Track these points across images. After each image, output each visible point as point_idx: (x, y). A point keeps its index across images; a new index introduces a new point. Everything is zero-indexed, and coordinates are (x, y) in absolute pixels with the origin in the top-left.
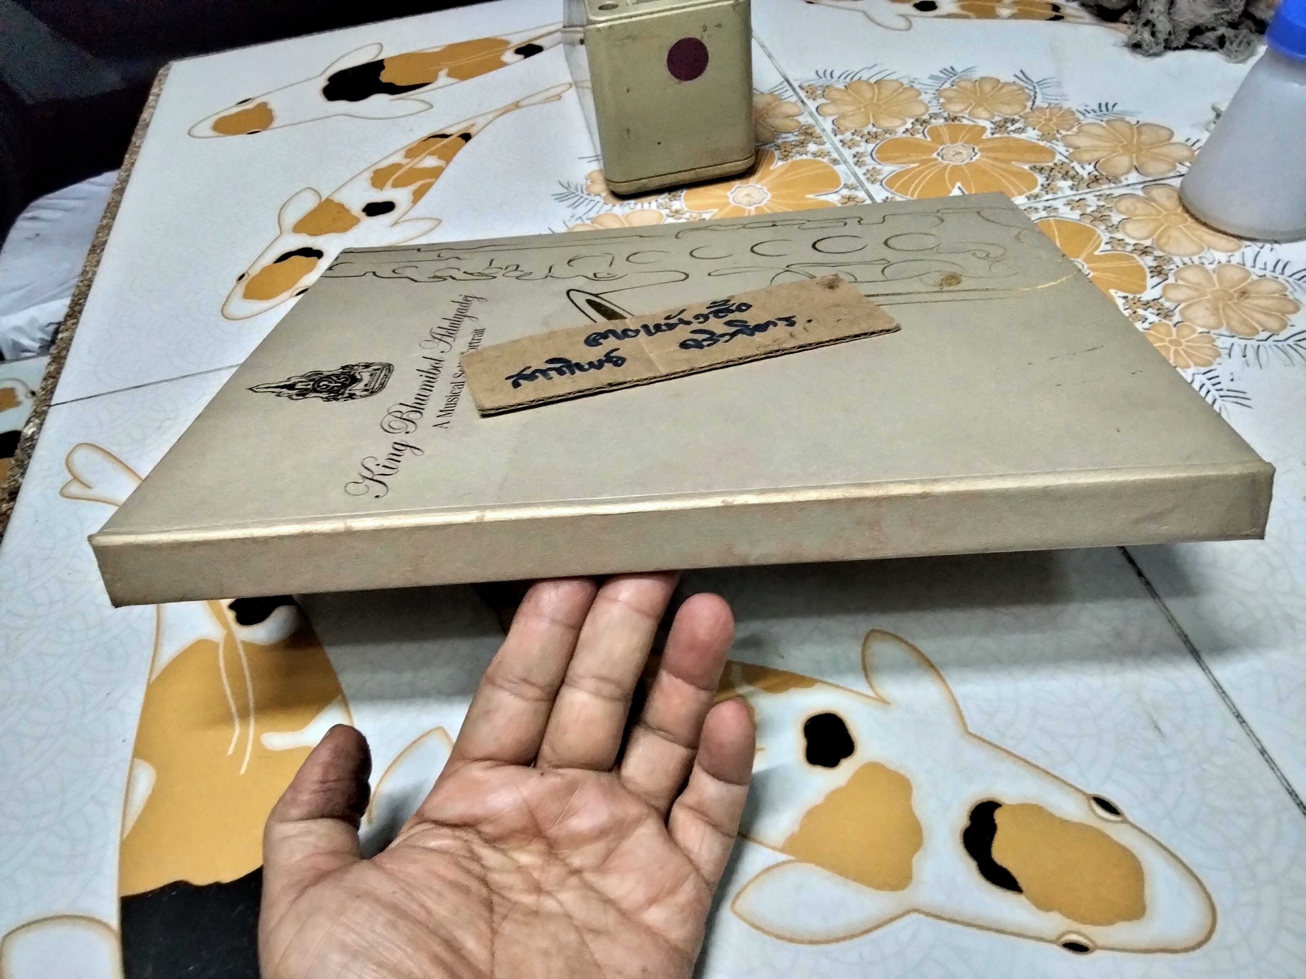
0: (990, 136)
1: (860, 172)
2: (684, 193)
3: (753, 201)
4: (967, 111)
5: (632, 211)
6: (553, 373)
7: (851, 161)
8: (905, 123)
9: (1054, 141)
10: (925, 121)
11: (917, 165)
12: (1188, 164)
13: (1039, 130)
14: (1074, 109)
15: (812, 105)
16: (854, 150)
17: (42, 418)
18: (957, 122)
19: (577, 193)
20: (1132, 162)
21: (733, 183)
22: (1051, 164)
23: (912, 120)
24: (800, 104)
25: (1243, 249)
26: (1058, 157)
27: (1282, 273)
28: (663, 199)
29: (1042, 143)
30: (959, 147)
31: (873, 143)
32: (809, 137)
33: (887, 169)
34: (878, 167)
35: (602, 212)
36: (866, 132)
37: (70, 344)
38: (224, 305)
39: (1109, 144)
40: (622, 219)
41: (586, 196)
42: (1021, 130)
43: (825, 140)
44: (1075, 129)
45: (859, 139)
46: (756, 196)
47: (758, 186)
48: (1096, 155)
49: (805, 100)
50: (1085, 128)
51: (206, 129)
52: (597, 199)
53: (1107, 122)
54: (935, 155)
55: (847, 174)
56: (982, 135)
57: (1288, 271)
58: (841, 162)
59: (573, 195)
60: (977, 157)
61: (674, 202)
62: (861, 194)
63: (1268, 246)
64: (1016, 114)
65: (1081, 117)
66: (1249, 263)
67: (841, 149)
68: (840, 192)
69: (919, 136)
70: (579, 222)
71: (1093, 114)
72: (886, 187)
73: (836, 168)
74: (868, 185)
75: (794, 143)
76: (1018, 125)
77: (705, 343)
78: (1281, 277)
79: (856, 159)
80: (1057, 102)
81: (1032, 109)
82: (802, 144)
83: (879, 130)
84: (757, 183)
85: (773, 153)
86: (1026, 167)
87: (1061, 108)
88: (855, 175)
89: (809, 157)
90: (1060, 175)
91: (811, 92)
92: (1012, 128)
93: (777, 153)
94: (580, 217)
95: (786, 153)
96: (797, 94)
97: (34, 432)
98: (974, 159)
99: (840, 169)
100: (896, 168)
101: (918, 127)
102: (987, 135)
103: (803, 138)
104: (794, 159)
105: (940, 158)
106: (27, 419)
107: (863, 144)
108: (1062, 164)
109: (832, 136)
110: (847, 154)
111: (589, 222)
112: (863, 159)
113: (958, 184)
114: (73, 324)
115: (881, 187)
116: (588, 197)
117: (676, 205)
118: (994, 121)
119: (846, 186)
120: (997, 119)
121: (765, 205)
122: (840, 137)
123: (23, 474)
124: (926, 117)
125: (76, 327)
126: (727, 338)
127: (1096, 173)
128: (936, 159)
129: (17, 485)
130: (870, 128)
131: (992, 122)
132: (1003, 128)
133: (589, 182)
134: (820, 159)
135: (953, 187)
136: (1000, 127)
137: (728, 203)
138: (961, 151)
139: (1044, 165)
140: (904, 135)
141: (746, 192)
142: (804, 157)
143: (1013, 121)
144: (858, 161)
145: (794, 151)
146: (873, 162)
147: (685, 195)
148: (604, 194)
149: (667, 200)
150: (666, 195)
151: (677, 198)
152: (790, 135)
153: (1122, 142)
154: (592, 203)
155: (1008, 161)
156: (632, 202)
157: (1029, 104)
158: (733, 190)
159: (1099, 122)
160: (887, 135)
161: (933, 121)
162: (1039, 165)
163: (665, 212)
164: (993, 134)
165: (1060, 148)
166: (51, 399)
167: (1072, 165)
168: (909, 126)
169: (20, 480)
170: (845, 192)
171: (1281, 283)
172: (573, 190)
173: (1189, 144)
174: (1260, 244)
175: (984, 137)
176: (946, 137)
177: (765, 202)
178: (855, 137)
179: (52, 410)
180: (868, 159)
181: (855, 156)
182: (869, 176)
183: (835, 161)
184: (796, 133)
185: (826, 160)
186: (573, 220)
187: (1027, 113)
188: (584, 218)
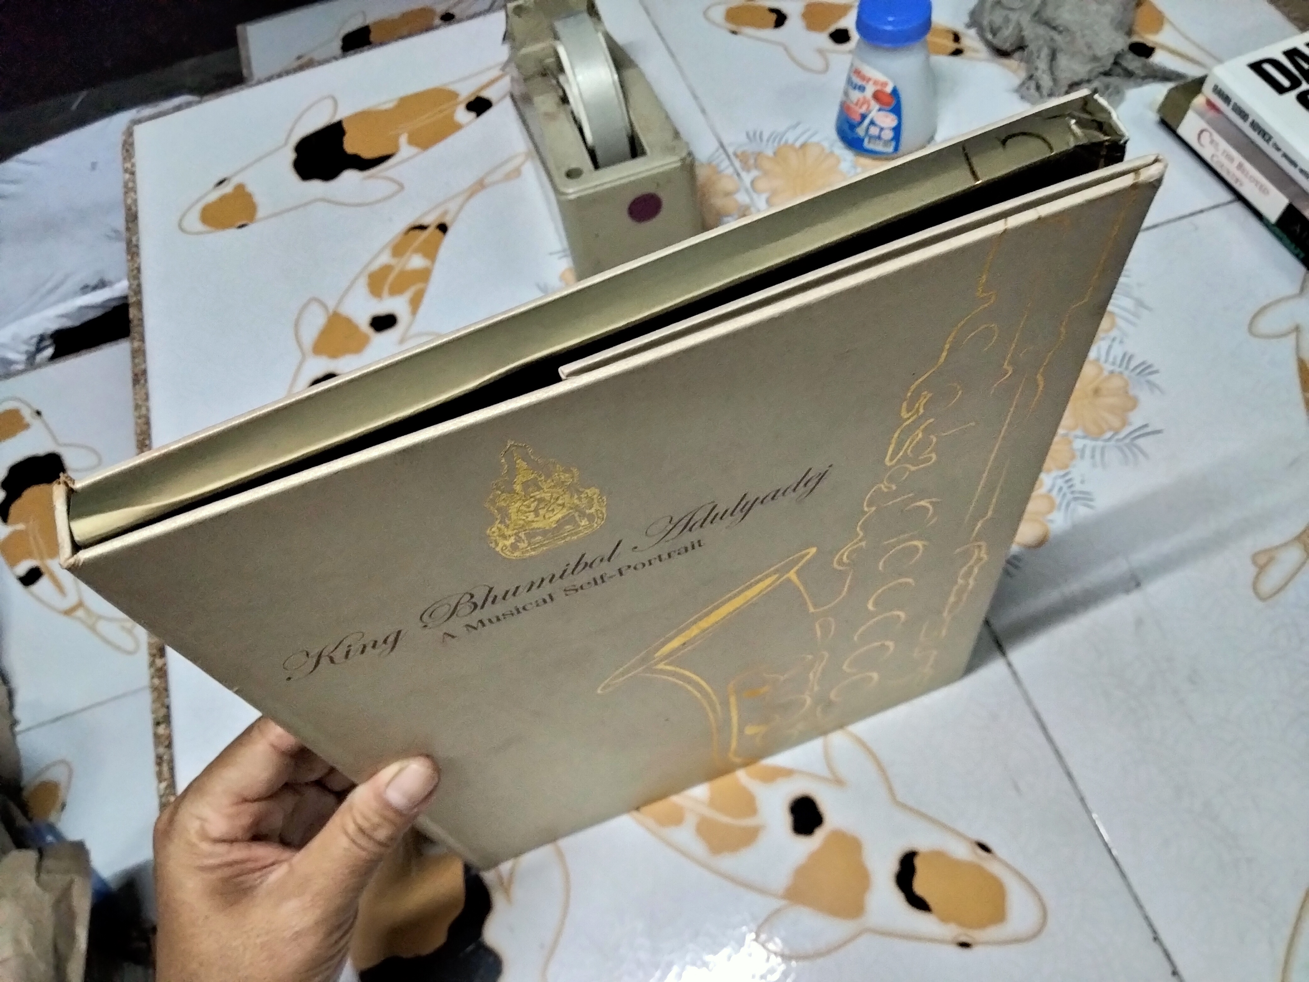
15: (747, 178)
24: (735, 176)
27: (1127, 368)
49: (740, 170)
51: (194, 221)
63: (1119, 337)
66: (1103, 358)
78: (1125, 372)
91: (743, 158)
96: (732, 164)
171: (1125, 379)
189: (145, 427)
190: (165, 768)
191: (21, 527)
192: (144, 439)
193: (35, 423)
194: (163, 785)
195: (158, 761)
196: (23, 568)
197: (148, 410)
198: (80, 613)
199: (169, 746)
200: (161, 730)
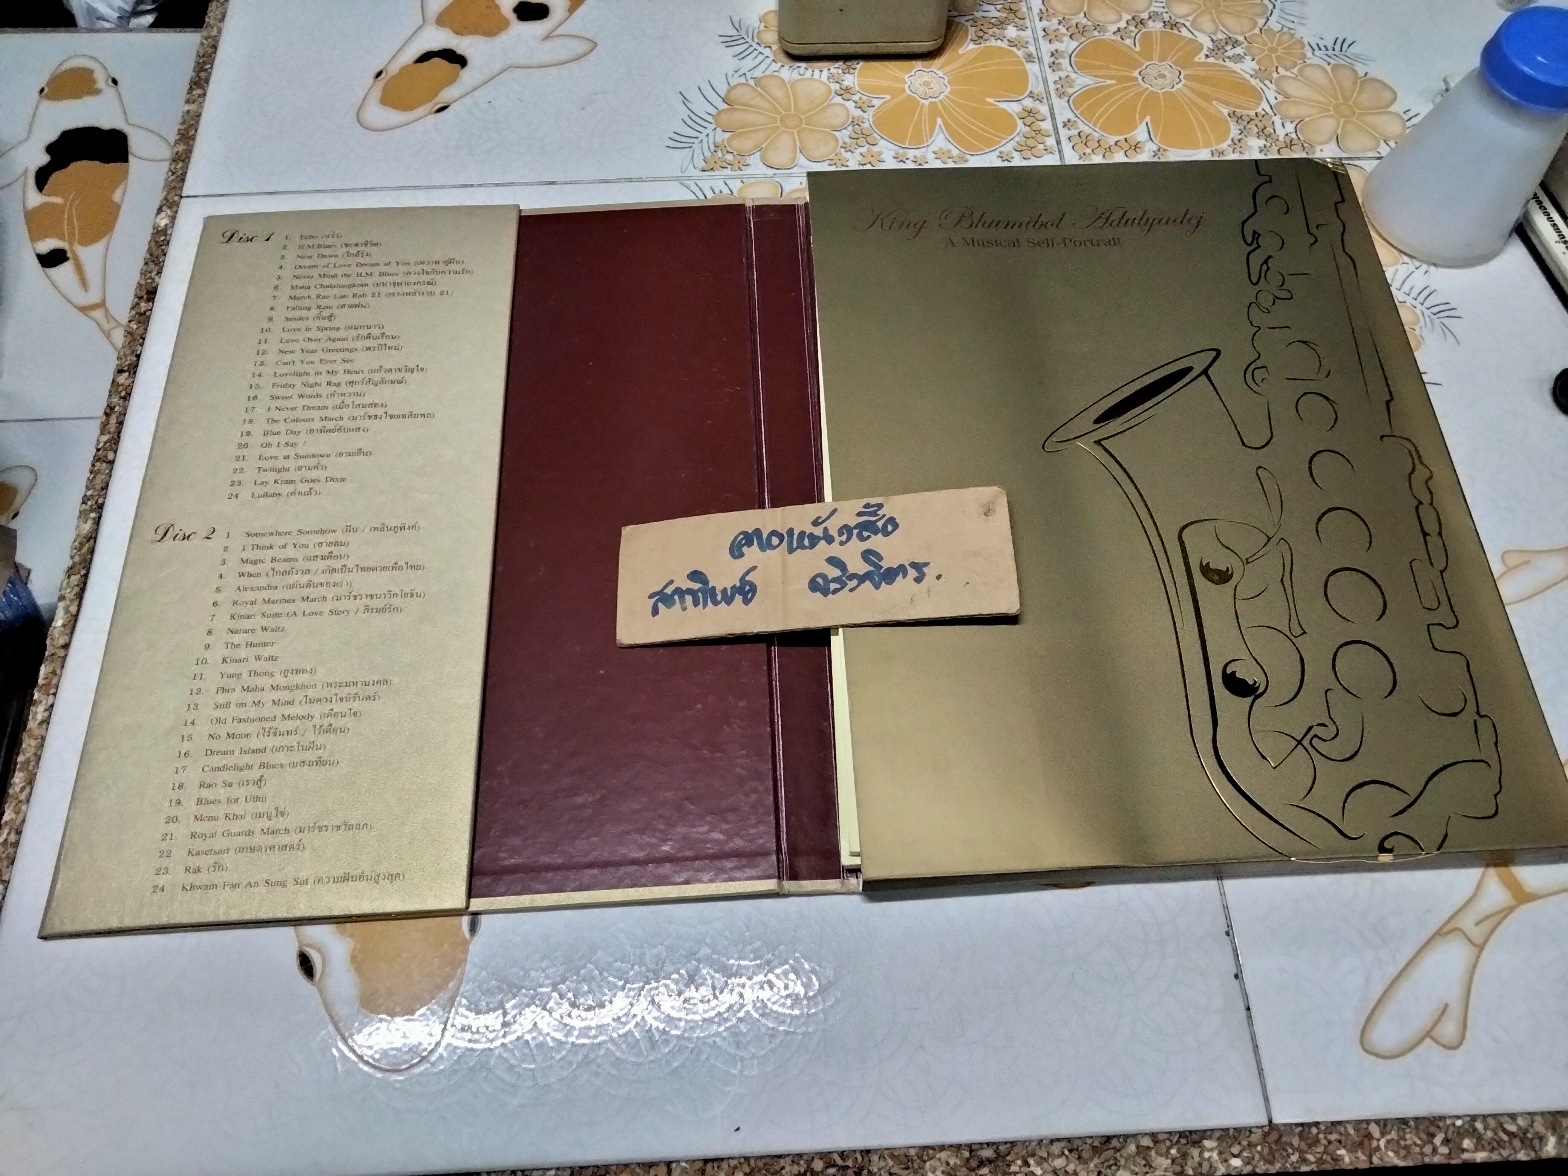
0: (1203, 59)
1: (1052, 77)
2: (861, 65)
3: (930, 92)
4: (1190, 18)
5: (800, 77)
6: (689, 599)
7: (1047, 60)
8: (1120, 20)
9: (1267, 82)
10: (1142, 22)
11: (1114, 82)
12: (1392, 144)
13: (1258, 63)
14: (1305, 41)
16: (1056, 45)
17: (175, 209)
18: (1175, 31)
19: (747, 40)
20: (1337, 129)
21: (914, 62)
22: (1252, 113)
23: (1130, 17)
25: (1399, 267)
26: (1265, 105)
27: (1423, 303)
28: (836, 68)
29: (1254, 82)
30: (1165, 68)
31: (1077, 40)
32: (1012, 16)
33: (1082, 81)
34: (1073, 76)
35: (768, 73)
36: (1074, 22)
37: (197, 122)
38: (359, 109)
39: (1321, 99)
40: (788, 85)
41: (755, 46)
42: (1238, 59)
43: (1028, 25)
44: (1295, 71)
45: (1064, 30)
46: (935, 86)
47: (940, 74)
48: (1303, 111)
50: (1308, 72)
52: (767, 52)
53: (1335, 68)
54: (1136, 74)
55: (1037, 78)
56: (1195, 56)
57: (1429, 303)
58: (1036, 60)
59: (742, 41)
60: (1180, 85)
61: (847, 75)
62: (1044, 109)
63: (1425, 267)
64: (1242, 33)
65: (1309, 54)
67: (1041, 40)
68: (1023, 102)
69: (1128, 42)
70: (742, 80)
71: (1324, 51)
72: (1072, 106)
73: (1029, 66)
74: (1055, 99)
75: (993, 21)
76: (1239, 50)
77: (833, 586)
78: (1419, 306)
79: (1053, 59)
80: (1291, 25)
81: (1261, 29)
82: (1001, 24)
83: (1089, 23)
84: (939, 69)
85: (967, 30)
86: (1225, 112)
87: (1292, 35)
88: (1045, 81)
89: (1004, 45)
90: (1256, 130)
92: (1230, 53)
93: (972, 30)
94: (745, 74)
95: (981, 34)
97: (166, 225)
98: (1176, 87)
99: (1033, 69)
100: (1091, 82)
101: (1132, 28)
102: (1201, 58)
103: (1005, 15)
104: (988, 44)
105: (1140, 78)
106: (158, 207)
107: (1066, 39)
108: (1263, 116)
109: (1037, 19)
110: (1046, 48)
111: (752, 82)
112: (1061, 60)
113: (1148, 119)
114: (199, 96)
115: (1066, 104)
116: (757, 47)
117: (849, 80)
118: (1214, 38)
119: (1031, 95)
120: (1220, 36)
121: (940, 101)
122: (1045, 23)
123: (159, 273)
124: (1145, 16)
125: (204, 100)
126: (855, 582)
127: (1294, 136)
128: (1136, 79)
129: (154, 285)
130: (1081, 19)
131: (1212, 40)
132: (1221, 51)
133: (762, 28)
134: (1014, 49)
135: (1141, 122)
136: (1218, 48)
137: (903, 90)
138: (1166, 73)
139: (1245, 112)
140: (1113, 37)
141: (925, 79)
142: (999, 43)
143: (1236, 44)
144: (1053, 63)
145: (990, 31)
146: (1069, 68)
147: (861, 68)
148: (775, 47)
149: (840, 71)
150: (840, 63)
151: (852, 71)
152: (991, 8)
153: (1337, 99)
154: (761, 57)
155: (1207, 98)
156: (803, 65)
157: (1261, 22)
158: (913, 73)
159: (1325, 65)
160: (1096, 33)
161: (1150, 23)
162: (1239, 111)
163: (835, 87)
164: (1207, 56)
165: (1271, 94)
166: (181, 188)
167: (1274, 118)
168: (1123, 24)
169: (157, 278)
170: (1028, 103)
171: (1416, 314)
172: (743, 33)
173: (1405, 117)
174: (1418, 264)
175: (1196, 59)
176: (1157, 49)
177: (942, 97)
178: (1060, 27)
179: (184, 201)
180: (1065, 62)
181: (1053, 55)
182: (1059, 86)
183: (1029, 58)
184: (999, 7)
185: (1020, 53)
186: (736, 75)
187: (1254, 34)
188: (749, 75)
189: (209, 50)
190: (113, 420)
191: (58, 200)
192: (205, 63)
193: (109, 92)
194: (105, 438)
195: (108, 411)
196: (46, 246)
197: (220, 31)
198: (98, 314)
199: (127, 397)
200: (122, 379)
